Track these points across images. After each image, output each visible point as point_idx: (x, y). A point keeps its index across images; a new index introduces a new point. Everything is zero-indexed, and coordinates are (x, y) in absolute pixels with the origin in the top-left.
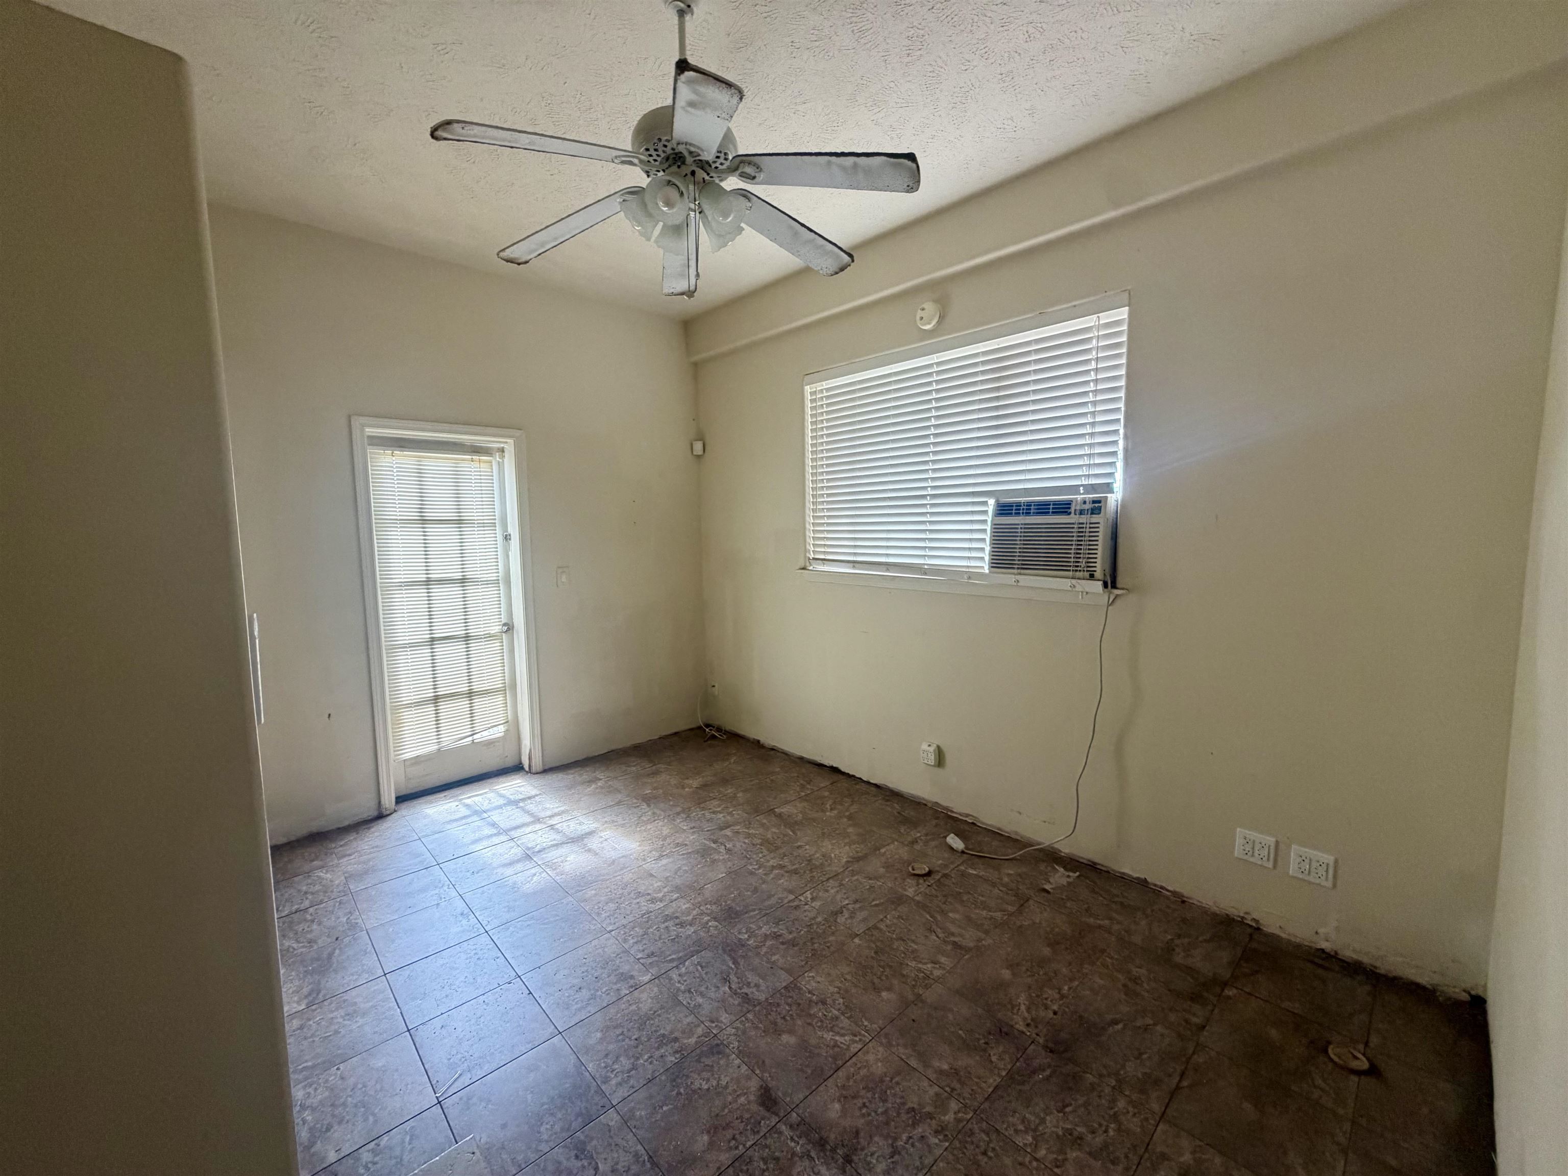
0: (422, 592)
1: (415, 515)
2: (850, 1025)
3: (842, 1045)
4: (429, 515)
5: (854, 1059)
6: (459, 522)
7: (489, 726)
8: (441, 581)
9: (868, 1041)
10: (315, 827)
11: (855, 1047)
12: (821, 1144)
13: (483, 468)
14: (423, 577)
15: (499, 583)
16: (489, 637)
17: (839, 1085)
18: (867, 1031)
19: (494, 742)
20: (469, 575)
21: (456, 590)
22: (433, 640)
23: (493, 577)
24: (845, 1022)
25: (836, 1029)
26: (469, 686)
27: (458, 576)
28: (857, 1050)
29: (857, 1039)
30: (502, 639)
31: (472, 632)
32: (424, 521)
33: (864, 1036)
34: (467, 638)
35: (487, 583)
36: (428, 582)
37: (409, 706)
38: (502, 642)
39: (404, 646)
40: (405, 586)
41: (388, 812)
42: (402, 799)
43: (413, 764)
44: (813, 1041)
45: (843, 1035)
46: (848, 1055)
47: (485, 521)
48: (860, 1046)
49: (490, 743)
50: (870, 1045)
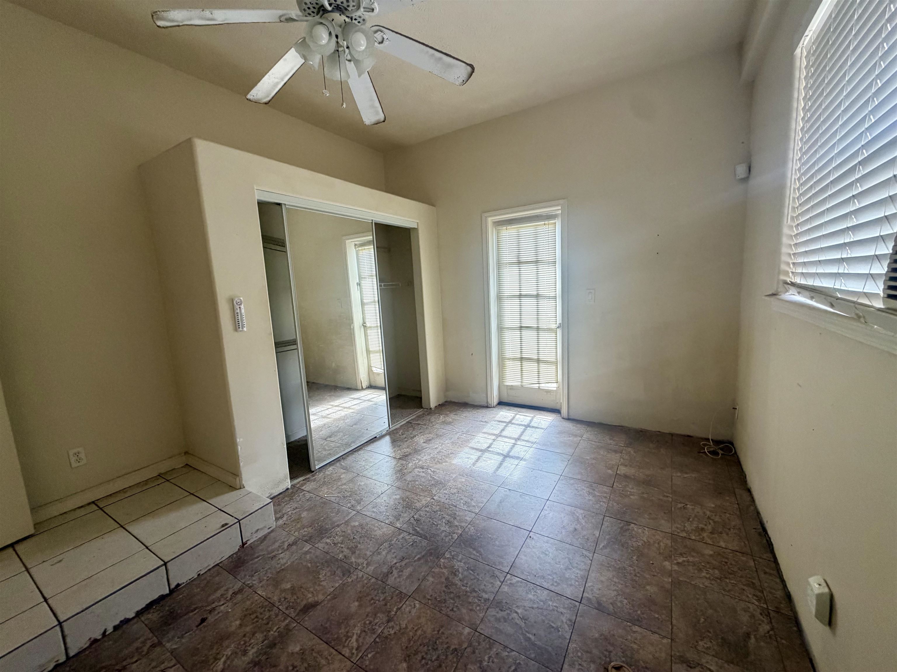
0: (517, 301)
1: (515, 260)
2: (367, 644)
3: (347, 642)
4: (523, 259)
5: (335, 652)
6: (537, 262)
7: (547, 381)
8: (526, 296)
9: (352, 660)
10: (466, 400)
11: (346, 652)
12: (273, 645)
13: (551, 228)
14: (518, 293)
15: (556, 298)
16: (549, 330)
17: (314, 647)
18: (361, 657)
19: (550, 392)
20: (541, 293)
21: (533, 301)
22: (521, 327)
23: (552, 294)
24: (370, 639)
25: (364, 634)
26: (538, 356)
27: (535, 293)
28: (343, 653)
29: (354, 651)
30: (557, 332)
31: (541, 326)
32: (519, 263)
33: (357, 655)
34: (538, 329)
35: (549, 298)
36: (520, 296)
37: (509, 359)
38: (556, 334)
39: (508, 328)
40: (510, 297)
41: (490, 406)
42: (501, 403)
43: (510, 389)
44: (352, 622)
45: (357, 640)
46: (339, 647)
47: (550, 261)
48: (347, 655)
49: (548, 392)
50: (349, 663)
